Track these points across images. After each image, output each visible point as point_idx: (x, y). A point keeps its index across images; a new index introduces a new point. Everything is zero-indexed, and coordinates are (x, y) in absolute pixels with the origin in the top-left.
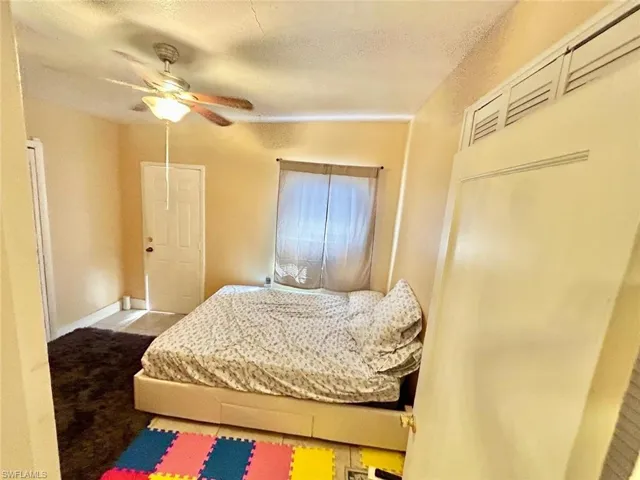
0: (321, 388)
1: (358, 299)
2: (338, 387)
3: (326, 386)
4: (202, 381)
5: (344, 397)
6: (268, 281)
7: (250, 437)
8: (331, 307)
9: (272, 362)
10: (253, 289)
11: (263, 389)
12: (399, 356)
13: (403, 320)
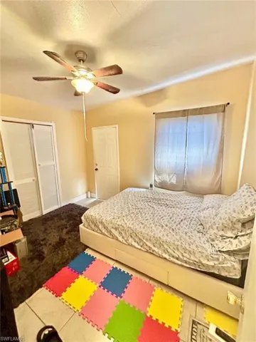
0: (172, 252)
1: (210, 200)
2: (185, 254)
3: (176, 252)
4: (106, 233)
5: (189, 263)
6: (151, 186)
7: (130, 272)
8: (190, 203)
9: (142, 229)
10: (142, 190)
11: (136, 245)
12: (240, 242)
13: (243, 212)
